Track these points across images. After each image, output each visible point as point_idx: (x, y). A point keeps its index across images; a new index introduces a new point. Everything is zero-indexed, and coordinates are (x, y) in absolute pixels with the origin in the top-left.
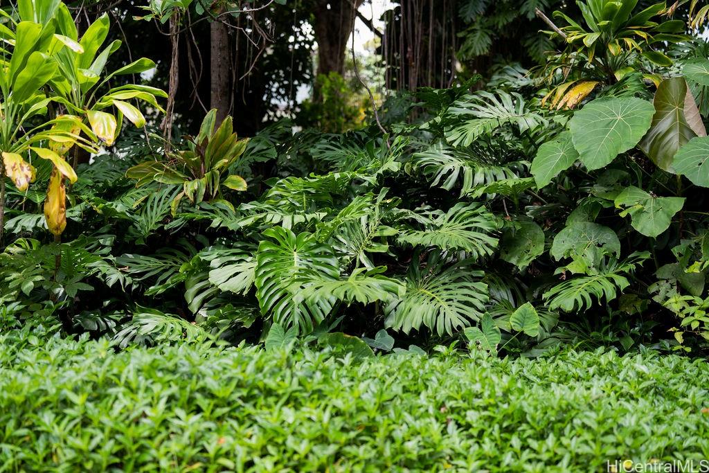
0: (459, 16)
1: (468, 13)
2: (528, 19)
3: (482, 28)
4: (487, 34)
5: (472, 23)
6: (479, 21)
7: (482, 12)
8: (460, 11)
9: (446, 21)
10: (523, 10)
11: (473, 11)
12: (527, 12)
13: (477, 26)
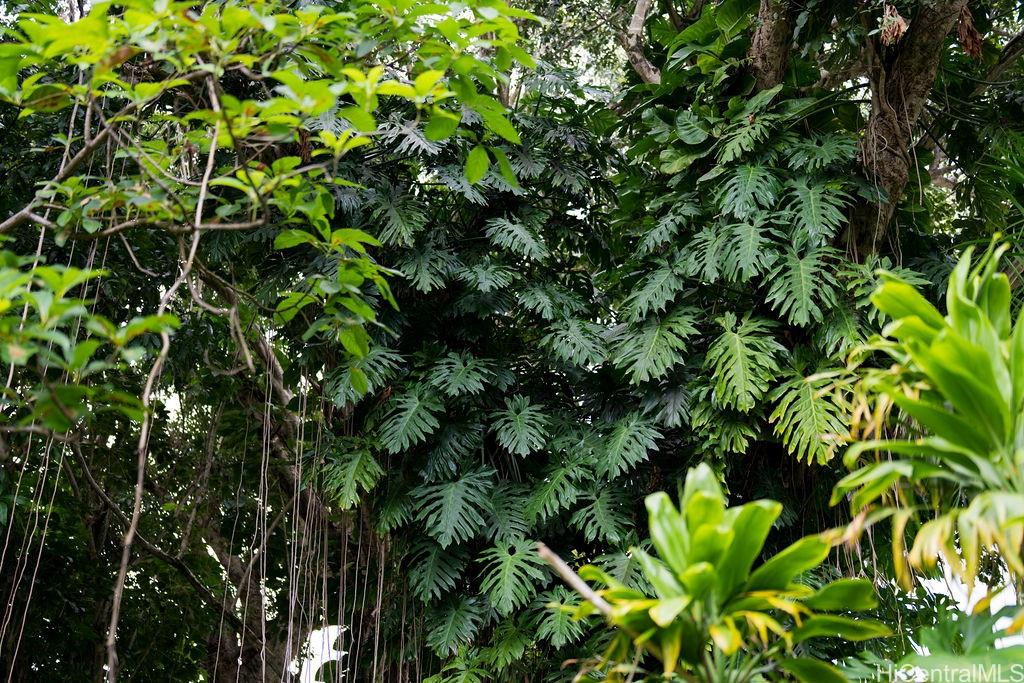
0: (428, 645)
1: (444, 640)
2: (554, 648)
3: (468, 666)
4: (478, 675)
5: (452, 657)
6: (462, 656)
7: (469, 637)
8: (429, 638)
9: (406, 657)
10: (543, 633)
11: (454, 637)
12: (550, 635)
13: (459, 664)
